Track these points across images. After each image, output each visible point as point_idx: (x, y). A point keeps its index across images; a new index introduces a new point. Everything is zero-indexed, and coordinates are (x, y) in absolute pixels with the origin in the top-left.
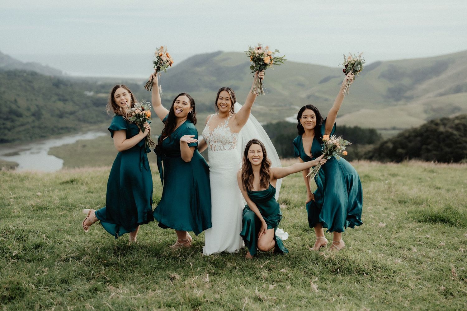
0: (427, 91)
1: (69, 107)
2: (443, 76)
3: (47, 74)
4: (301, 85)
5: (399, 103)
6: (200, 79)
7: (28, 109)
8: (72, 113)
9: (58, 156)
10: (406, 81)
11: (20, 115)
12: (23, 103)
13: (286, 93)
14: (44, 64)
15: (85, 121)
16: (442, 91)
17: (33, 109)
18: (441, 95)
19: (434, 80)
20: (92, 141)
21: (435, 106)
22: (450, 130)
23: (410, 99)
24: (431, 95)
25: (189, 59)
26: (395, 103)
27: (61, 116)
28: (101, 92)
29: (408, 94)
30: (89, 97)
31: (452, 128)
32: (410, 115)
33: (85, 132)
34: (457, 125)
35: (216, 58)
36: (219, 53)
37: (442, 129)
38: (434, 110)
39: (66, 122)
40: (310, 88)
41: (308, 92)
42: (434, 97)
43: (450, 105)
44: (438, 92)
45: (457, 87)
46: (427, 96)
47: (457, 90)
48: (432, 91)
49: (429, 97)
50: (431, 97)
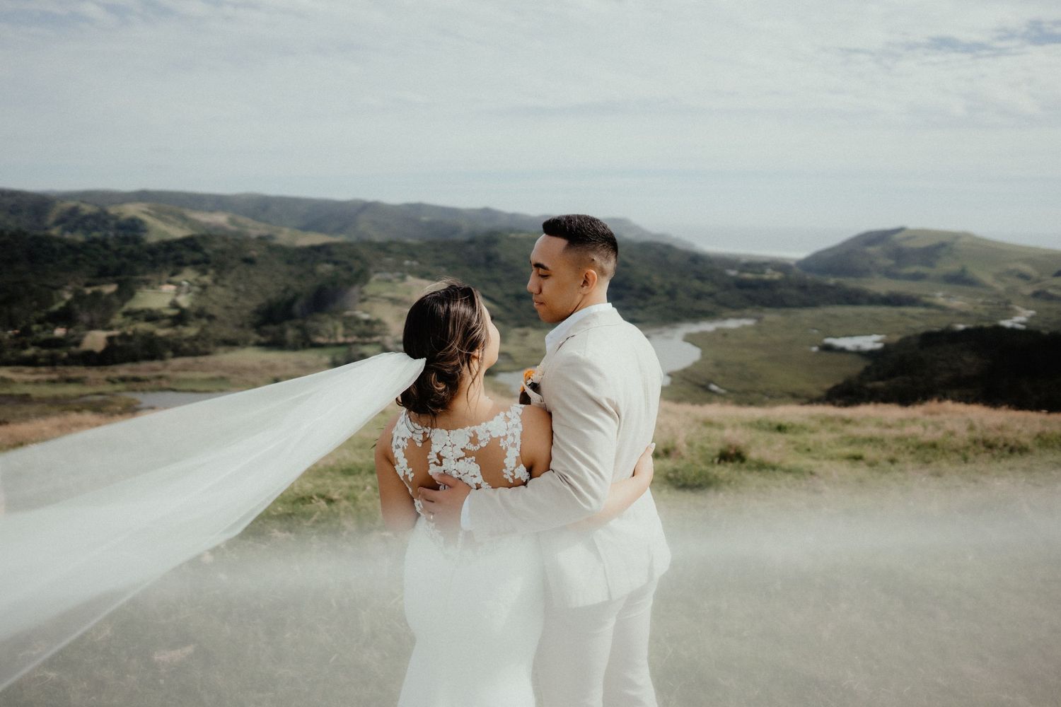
1: (708, 288)
3: (682, 247)
4: (1024, 277)
7: (662, 287)
8: (711, 295)
9: (694, 344)
11: (652, 293)
12: (657, 280)
13: (1000, 287)
15: (725, 304)
17: (668, 286)
20: (734, 330)
27: (699, 296)
28: (747, 272)
30: (732, 277)
33: (725, 318)
36: (900, 230)
39: (704, 305)
40: (1039, 281)
41: (1036, 288)
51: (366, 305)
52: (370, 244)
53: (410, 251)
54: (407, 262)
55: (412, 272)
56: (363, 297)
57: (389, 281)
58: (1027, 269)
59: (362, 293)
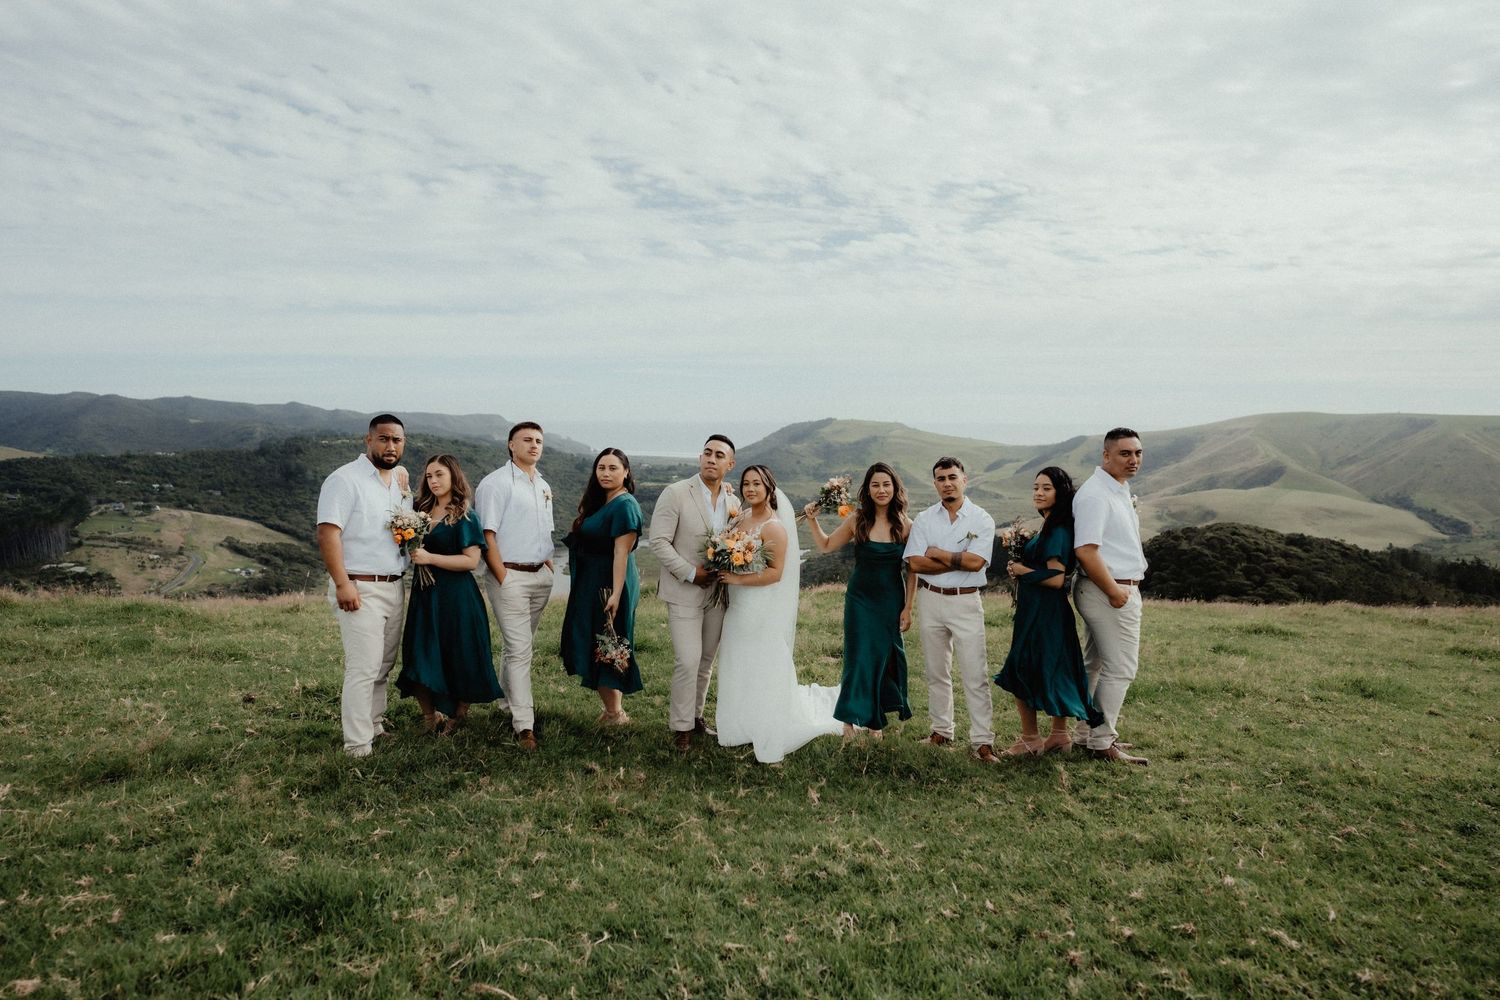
0: (1160, 484)
2: (1186, 462)
3: (568, 451)
6: (798, 462)
14: (564, 437)
16: (1185, 484)
18: (1183, 491)
19: (1172, 467)
21: (1174, 509)
22: (1199, 548)
24: (1168, 490)
25: (782, 431)
31: (1199, 544)
35: (827, 430)
36: (829, 422)
37: (1184, 545)
38: (1172, 516)
42: (1174, 495)
43: (1199, 507)
44: (1179, 486)
45: (1211, 478)
46: (1162, 492)
47: (1211, 484)
48: (1171, 485)
49: (1164, 495)
50: (1168, 495)
51: (81, 553)
52: (92, 460)
53: (160, 469)
54: (156, 486)
55: (164, 500)
56: (76, 540)
57: (124, 514)
59: (75, 534)
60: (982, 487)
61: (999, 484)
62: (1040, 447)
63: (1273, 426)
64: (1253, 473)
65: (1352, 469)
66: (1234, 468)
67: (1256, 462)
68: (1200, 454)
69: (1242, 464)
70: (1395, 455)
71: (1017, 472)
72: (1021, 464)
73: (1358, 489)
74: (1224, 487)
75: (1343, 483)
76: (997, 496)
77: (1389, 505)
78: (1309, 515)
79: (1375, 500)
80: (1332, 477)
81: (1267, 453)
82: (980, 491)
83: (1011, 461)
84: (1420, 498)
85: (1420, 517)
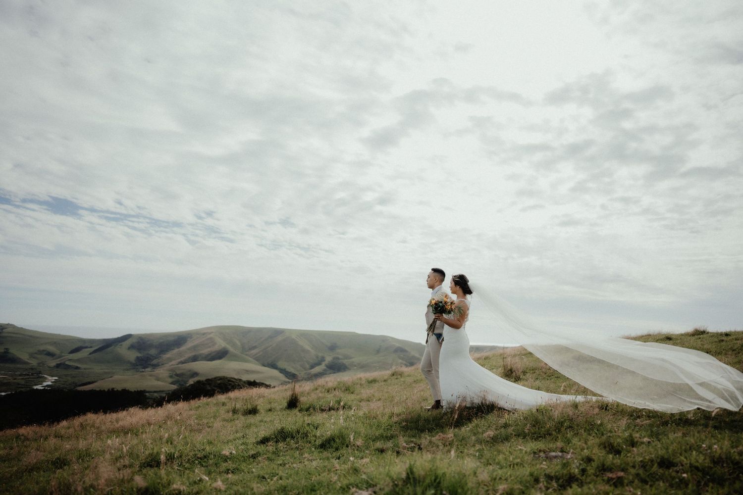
0: (170, 360)
2: (183, 348)
4: (50, 354)
5: (146, 370)
10: (153, 352)
13: (34, 363)
16: (182, 359)
18: (182, 363)
19: (176, 351)
21: (178, 372)
23: (155, 366)
24: (173, 362)
26: (143, 370)
29: (155, 362)
32: (158, 379)
34: (220, 384)
38: (177, 375)
40: (60, 357)
41: (58, 361)
42: (177, 365)
43: (190, 371)
44: (179, 360)
45: (195, 356)
46: (171, 363)
47: (195, 359)
48: (174, 360)
49: (172, 365)
50: (174, 365)
58: (51, 349)
60: (67, 363)
61: (78, 361)
62: (104, 340)
63: (223, 331)
64: (214, 354)
65: (254, 352)
66: (205, 351)
67: (216, 348)
68: (189, 344)
69: (209, 349)
70: (271, 346)
71: (90, 354)
72: (92, 350)
73: (257, 360)
74: (201, 360)
75: (251, 357)
76: (77, 368)
77: (269, 367)
78: (239, 372)
79: (264, 365)
80: (247, 355)
81: (221, 344)
82: (67, 365)
83: (86, 347)
84: (281, 364)
85: (281, 372)
